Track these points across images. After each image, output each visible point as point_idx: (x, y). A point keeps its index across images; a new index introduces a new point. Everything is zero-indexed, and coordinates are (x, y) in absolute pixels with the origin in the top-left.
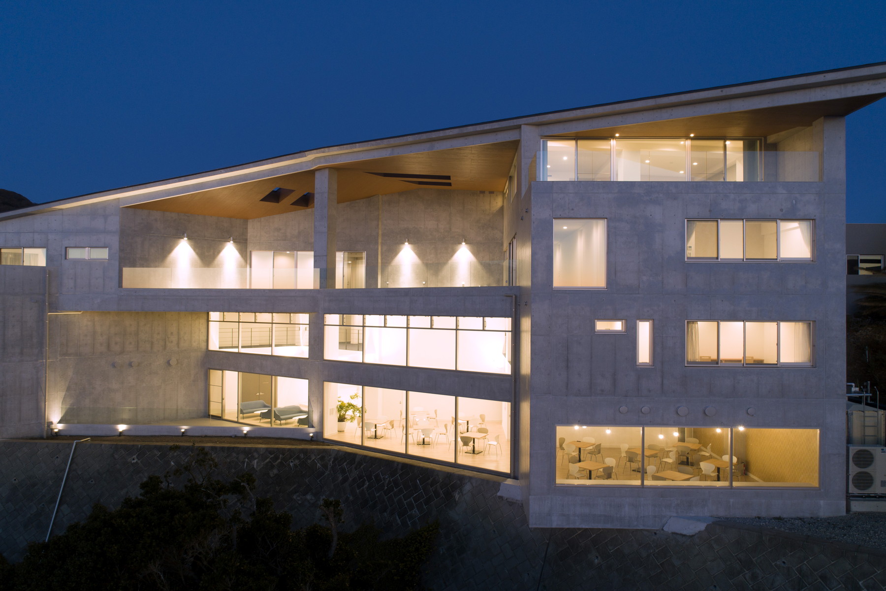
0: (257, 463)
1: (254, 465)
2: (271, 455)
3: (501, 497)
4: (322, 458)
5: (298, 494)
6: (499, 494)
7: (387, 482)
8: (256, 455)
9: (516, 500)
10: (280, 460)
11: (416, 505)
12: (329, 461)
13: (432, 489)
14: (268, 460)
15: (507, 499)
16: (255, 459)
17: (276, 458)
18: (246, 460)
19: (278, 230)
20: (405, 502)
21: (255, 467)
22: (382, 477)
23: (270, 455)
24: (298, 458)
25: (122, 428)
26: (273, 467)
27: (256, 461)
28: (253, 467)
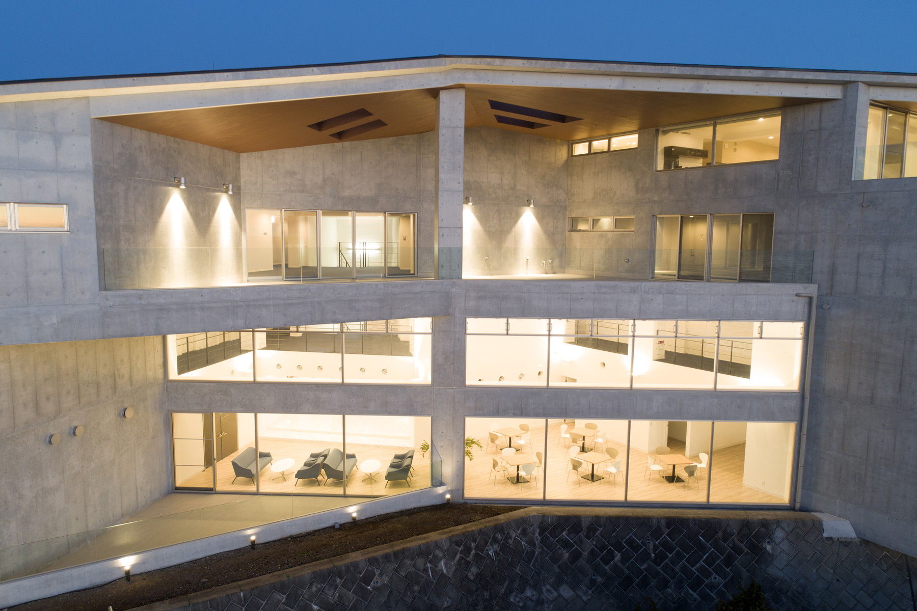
0: (445, 564)
1: (442, 571)
2: (460, 547)
3: (830, 539)
4: (524, 532)
5: (514, 594)
6: (825, 535)
7: (651, 547)
8: (439, 553)
9: (851, 539)
10: (473, 552)
11: (713, 569)
12: (534, 534)
13: (728, 545)
14: (458, 556)
15: (838, 539)
16: (440, 561)
17: (468, 550)
18: (429, 565)
19: (292, 174)
20: (693, 569)
21: (445, 572)
22: (640, 542)
23: (457, 548)
24: (495, 540)
25: (127, 563)
26: (468, 564)
27: (442, 563)
28: (442, 573)
